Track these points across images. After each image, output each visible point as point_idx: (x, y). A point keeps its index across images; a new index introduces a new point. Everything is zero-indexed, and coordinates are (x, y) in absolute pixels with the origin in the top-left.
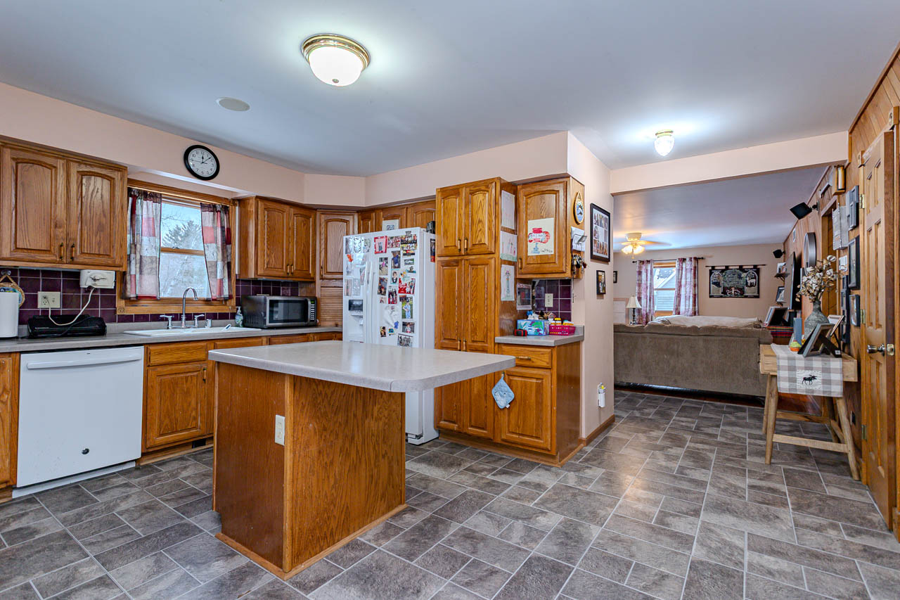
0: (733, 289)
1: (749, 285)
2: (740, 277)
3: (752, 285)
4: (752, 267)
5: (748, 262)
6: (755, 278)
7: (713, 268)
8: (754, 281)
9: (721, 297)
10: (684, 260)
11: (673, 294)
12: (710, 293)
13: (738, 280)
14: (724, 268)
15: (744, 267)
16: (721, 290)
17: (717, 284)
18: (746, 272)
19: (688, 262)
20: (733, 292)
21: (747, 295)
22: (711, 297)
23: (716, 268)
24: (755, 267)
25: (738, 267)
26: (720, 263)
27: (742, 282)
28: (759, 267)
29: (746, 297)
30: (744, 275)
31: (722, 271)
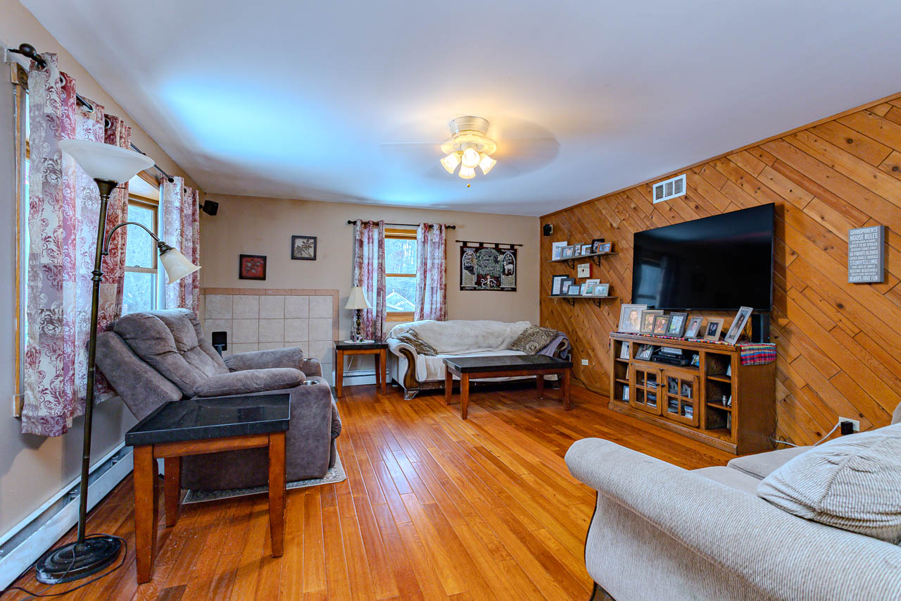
0: (489, 277)
1: (506, 272)
2: (496, 261)
3: (509, 274)
4: (509, 247)
5: (505, 240)
6: (512, 263)
7: (465, 243)
8: (511, 267)
9: (475, 289)
10: (431, 227)
11: (416, 281)
12: (461, 283)
13: (493, 264)
14: (478, 245)
15: (500, 247)
16: (475, 278)
17: (470, 269)
18: (503, 253)
19: (436, 231)
20: (488, 283)
21: (503, 286)
22: (462, 289)
23: (469, 245)
24: (512, 246)
25: (493, 246)
26: (474, 238)
27: (498, 267)
28: (516, 247)
29: (503, 289)
30: (501, 257)
31: (477, 250)
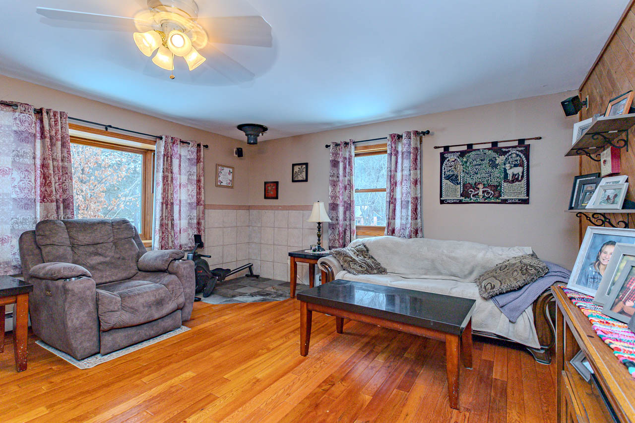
0: (481, 186)
1: (510, 178)
2: (493, 165)
3: (515, 179)
4: (516, 143)
5: (507, 135)
6: (522, 165)
7: (446, 148)
8: (519, 170)
9: (460, 202)
10: (400, 137)
11: (383, 197)
12: (441, 196)
13: (490, 169)
14: (465, 148)
15: (500, 145)
16: (459, 189)
17: (453, 178)
18: (505, 153)
19: (405, 140)
20: (481, 193)
21: (506, 197)
22: (442, 202)
23: (451, 149)
24: (521, 142)
25: (490, 146)
26: (457, 139)
27: (497, 173)
28: (527, 143)
29: (505, 202)
30: (500, 160)
31: (462, 154)
